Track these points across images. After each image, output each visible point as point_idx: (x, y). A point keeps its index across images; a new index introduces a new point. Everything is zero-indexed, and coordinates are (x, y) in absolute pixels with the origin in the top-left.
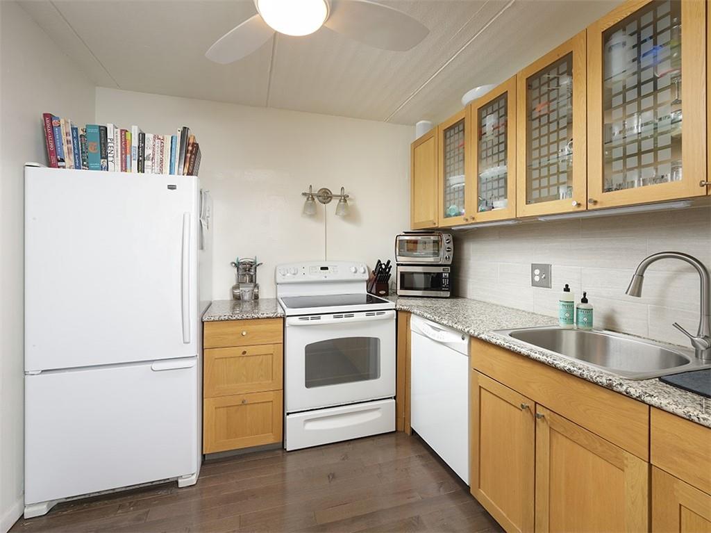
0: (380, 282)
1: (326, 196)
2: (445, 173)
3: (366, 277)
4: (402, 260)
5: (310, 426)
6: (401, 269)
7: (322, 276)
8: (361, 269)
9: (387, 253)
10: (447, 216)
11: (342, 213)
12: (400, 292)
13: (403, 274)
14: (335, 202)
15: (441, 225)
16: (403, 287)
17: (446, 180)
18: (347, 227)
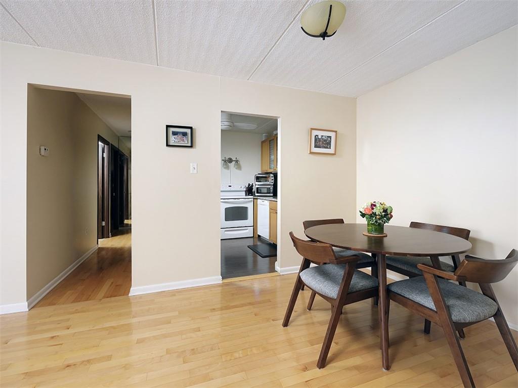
0: (249, 191)
1: (230, 160)
2: (270, 155)
3: (245, 189)
4: (257, 183)
5: (226, 232)
6: (257, 186)
7: (229, 189)
8: (243, 186)
9: (252, 181)
10: (270, 168)
11: (236, 167)
12: (256, 194)
13: (257, 188)
14: (234, 163)
15: (269, 171)
16: (257, 193)
17: (270, 157)
18: (237, 171)
